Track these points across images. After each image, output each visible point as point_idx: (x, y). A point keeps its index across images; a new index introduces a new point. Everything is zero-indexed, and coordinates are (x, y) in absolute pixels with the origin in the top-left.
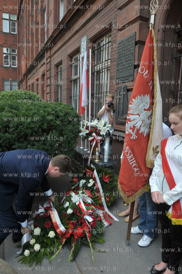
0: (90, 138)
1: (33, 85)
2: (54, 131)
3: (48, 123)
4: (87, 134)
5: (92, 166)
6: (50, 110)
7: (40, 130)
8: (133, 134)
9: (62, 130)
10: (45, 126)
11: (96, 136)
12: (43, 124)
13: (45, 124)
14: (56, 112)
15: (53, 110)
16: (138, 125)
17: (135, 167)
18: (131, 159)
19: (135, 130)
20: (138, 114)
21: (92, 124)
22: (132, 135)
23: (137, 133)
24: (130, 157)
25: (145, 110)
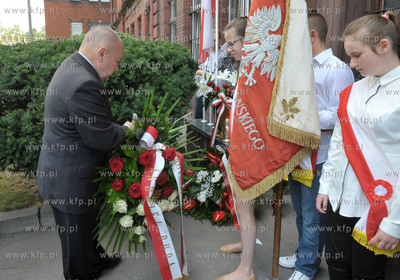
0: (216, 102)
1: (133, 26)
2: (147, 84)
3: (138, 71)
4: (209, 94)
5: (219, 148)
6: (141, 49)
7: (123, 82)
8: (250, 76)
9: (162, 84)
10: (131, 76)
11: (225, 98)
12: (128, 72)
13: (132, 73)
14: (152, 53)
15: (148, 50)
16: (257, 61)
17: (253, 135)
18: (246, 119)
19: (253, 70)
20: (257, 42)
21: (219, 77)
22: (246, 78)
23: (256, 75)
24: (244, 117)
25: (271, 33)
